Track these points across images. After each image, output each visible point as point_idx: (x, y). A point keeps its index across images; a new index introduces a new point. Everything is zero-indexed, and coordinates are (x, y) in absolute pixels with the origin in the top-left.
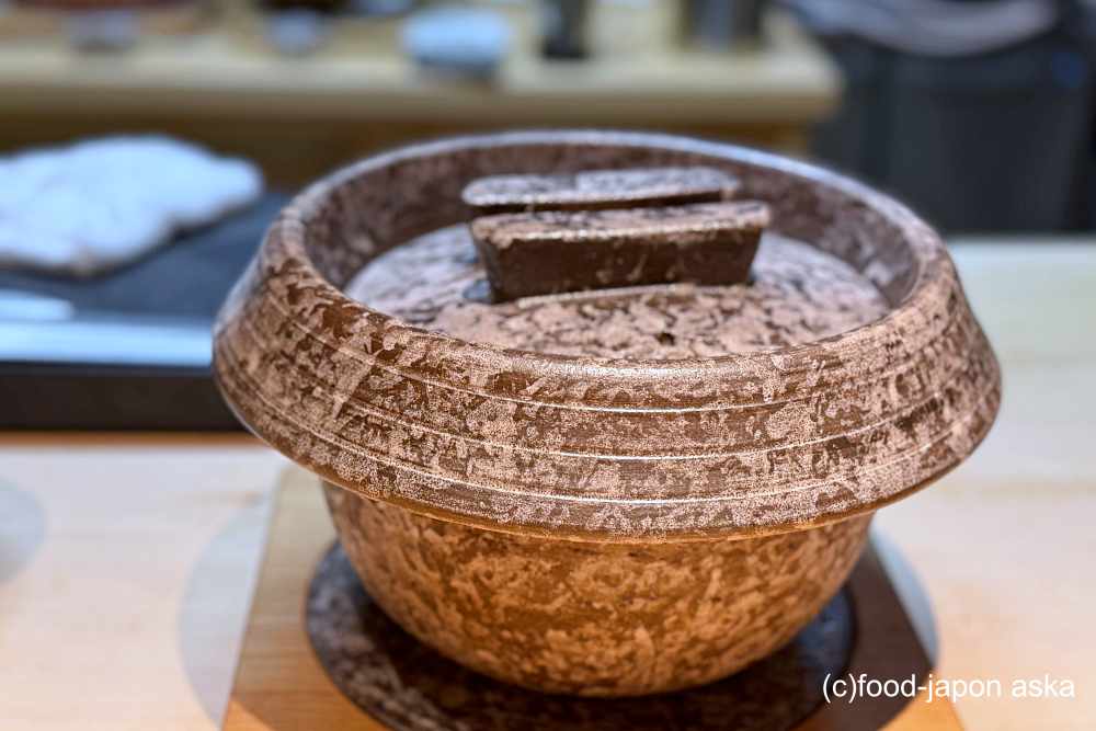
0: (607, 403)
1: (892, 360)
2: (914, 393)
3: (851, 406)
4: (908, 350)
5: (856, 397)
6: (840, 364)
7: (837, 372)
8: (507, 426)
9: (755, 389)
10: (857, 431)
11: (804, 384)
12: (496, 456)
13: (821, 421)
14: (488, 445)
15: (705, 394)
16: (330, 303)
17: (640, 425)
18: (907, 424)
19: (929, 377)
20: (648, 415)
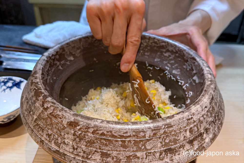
0: (98, 135)
1: (189, 123)
2: (195, 132)
3: (174, 138)
4: (194, 120)
5: (176, 136)
6: (172, 126)
7: (170, 129)
8: (71, 137)
9: (143, 135)
10: (175, 146)
11: (159, 133)
12: (68, 144)
13: (163, 143)
14: (66, 141)
15: (128, 135)
16: (37, 89)
17: (108, 143)
18: (191, 142)
19: (200, 126)
20: (110, 140)
